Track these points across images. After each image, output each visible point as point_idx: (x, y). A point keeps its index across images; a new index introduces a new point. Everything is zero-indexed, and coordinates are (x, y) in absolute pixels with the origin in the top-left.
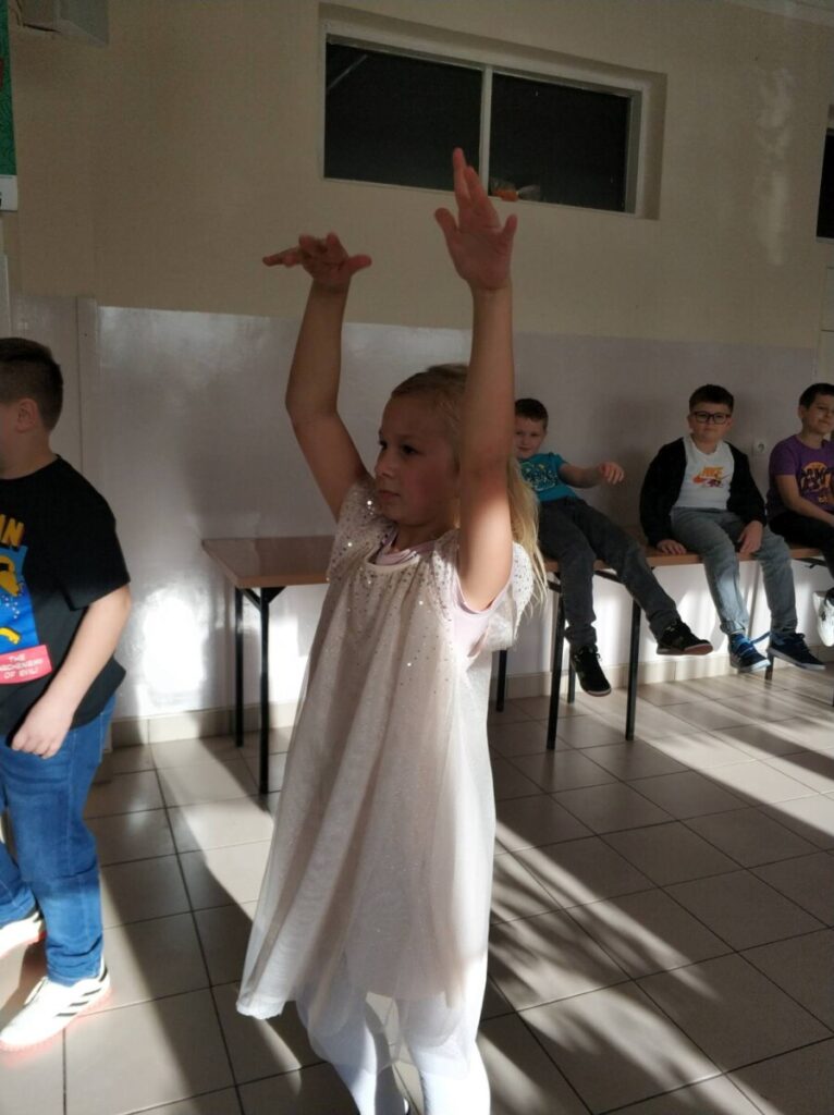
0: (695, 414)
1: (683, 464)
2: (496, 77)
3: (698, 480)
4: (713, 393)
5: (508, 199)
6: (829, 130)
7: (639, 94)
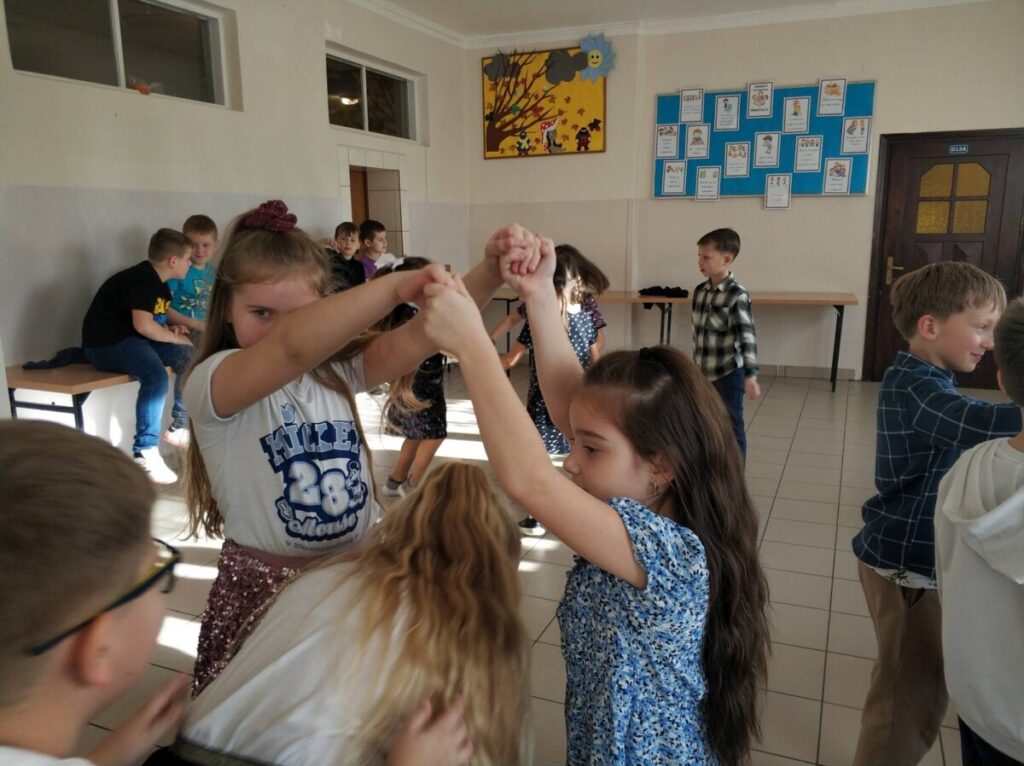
5: (145, 92)
6: (327, 55)
7: (215, 20)
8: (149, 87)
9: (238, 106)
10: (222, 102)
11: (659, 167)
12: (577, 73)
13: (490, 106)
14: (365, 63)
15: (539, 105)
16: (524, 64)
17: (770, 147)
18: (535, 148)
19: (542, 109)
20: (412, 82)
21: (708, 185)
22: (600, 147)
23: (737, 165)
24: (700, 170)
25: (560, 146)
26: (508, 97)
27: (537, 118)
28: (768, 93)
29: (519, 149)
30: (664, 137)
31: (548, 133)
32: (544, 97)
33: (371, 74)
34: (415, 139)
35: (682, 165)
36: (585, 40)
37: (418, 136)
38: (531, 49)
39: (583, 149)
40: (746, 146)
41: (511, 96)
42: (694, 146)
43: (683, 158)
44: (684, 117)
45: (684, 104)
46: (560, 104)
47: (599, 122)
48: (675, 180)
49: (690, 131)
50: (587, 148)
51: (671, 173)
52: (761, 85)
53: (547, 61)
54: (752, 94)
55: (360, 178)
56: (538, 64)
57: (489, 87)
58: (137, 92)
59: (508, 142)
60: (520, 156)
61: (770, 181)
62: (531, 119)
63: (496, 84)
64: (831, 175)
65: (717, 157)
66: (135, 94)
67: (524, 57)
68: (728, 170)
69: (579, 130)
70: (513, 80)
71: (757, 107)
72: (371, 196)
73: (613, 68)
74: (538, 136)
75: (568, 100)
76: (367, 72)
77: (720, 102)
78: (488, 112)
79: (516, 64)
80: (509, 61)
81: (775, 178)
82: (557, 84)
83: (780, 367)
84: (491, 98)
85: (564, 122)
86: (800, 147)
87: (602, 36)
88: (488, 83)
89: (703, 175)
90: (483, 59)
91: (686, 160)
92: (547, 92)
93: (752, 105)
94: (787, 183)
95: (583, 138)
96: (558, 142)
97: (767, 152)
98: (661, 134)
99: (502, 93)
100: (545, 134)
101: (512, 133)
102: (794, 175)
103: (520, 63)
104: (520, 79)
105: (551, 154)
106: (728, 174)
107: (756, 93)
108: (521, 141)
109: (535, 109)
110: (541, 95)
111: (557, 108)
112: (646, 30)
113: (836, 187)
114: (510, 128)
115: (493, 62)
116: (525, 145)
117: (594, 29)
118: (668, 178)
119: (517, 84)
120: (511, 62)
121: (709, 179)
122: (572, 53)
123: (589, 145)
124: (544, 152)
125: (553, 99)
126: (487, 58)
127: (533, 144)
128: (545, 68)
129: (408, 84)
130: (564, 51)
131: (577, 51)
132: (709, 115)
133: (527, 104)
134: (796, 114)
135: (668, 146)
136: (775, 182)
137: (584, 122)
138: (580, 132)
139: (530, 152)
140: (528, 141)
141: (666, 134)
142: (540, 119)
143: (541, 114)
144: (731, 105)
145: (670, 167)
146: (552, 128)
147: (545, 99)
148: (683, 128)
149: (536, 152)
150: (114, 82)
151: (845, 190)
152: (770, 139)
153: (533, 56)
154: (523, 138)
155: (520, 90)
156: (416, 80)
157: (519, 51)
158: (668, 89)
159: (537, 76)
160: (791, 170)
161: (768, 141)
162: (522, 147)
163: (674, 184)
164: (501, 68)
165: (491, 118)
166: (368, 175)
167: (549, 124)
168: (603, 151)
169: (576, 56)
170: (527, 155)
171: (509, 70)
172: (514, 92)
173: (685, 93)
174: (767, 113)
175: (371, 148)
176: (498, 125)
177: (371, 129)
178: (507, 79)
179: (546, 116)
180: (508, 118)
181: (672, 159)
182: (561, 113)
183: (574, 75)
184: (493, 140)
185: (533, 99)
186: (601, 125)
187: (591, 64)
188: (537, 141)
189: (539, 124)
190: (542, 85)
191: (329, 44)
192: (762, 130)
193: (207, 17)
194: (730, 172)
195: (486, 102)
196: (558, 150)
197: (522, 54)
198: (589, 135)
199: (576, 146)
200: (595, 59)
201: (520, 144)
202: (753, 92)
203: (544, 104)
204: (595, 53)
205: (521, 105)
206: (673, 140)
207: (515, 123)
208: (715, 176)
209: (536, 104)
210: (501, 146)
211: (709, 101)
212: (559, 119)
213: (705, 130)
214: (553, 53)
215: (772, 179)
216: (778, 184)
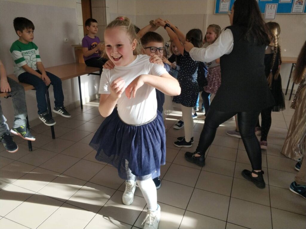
11: (218, 0)
48: (225, 6)
51: (223, 3)
61: (267, 7)
64: (296, 4)
72: (93, 10)
81: (270, 5)
94: (275, 8)
102: (279, 4)
113: (298, 10)
118: (222, 5)
136: (270, 7)
145: (223, 0)
151: (302, 11)
160: (278, 2)
163: (224, 8)
166: (92, 1)
215: (269, 6)
216: (271, 8)
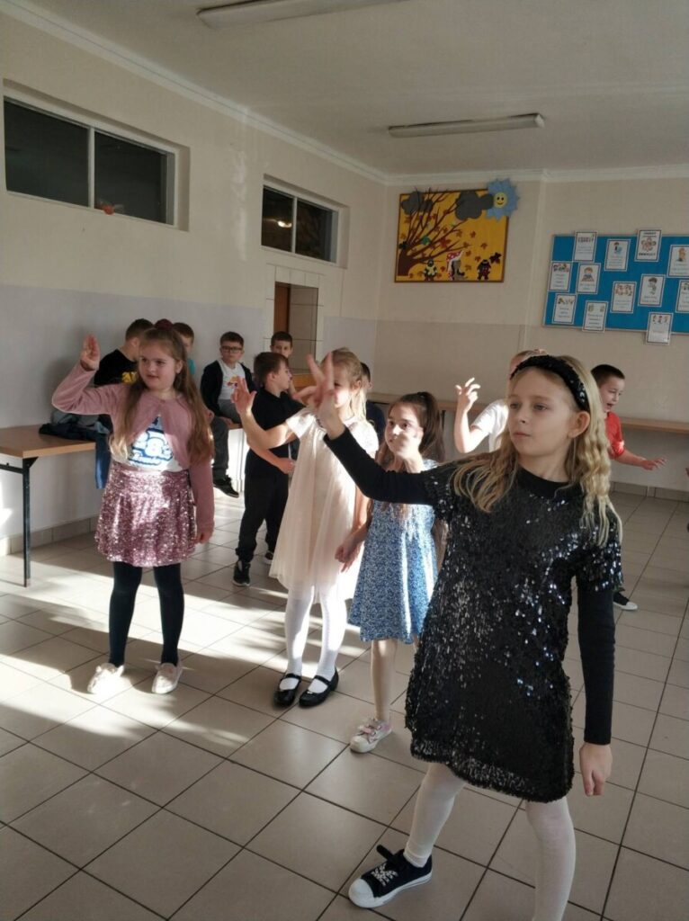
0: (224, 348)
1: (221, 375)
2: (96, 133)
3: (230, 384)
4: (232, 337)
5: (109, 212)
6: (265, 186)
7: (173, 154)
8: (113, 208)
9: (184, 226)
10: (172, 223)
11: (552, 299)
12: (484, 212)
13: (403, 235)
14: (297, 195)
15: (447, 238)
16: (437, 201)
17: (654, 288)
18: (440, 275)
19: (449, 241)
20: (337, 213)
21: (595, 318)
22: (499, 278)
23: (623, 302)
24: (589, 304)
25: (463, 274)
26: (420, 229)
27: (443, 249)
28: (656, 239)
29: (426, 275)
30: (558, 272)
31: (453, 262)
32: (452, 231)
33: (302, 204)
34: (335, 262)
35: (572, 298)
36: (493, 183)
37: (338, 260)
38: (443, 188)
39: (483, 278)
40: (632, 285)
41: (423, 229)
42: (584, 283)
43: (574, 292)
44: (578, 256)
45: (578, 245)
46: (466, 238)
47: (500, 255)
48: (564, 312)
49: (582, 269)
50: (486, 278)
51: (561, 305)
52: (650, 232)
53: (457, 200)
54: (641, 239)
55: (284, 293)
56: (450, 201)
57: (405, 219)
58: (102, 211)
59: (417, 268)
60: (426, 281)
61: (652, 319)
62: (439, 250)
63: (411, 218)
65: (605, 293)
66: (101, 213)
67: (438, 196)
68: (614, 305)
69: (481, 261)
70: (427, 214)
71: (645, 252)
72: (293, 309)
73: (516, 209)
74: (445, 265)
75: (473, 235)
76: (298, 202)
77: (612, 245)
78: (401, 241)
79: (430, 201)
80: (423, 198)
81: (658, 316)
82: (465, 220)
83: (651, 488)
84: (405, 229)
85: (468, 254)
86: (682, 290)
87: (508, 180)
88: (404, 216)
89: (591, 308)
90: (401, 195)
91: (576, 294)
92: (455, 227)
93: (640, 249)
94: (668, 321)
95: (484, 269)
96: (461, 271)
97: (652, 292)
98: (555, 270)
99: (416, 226)
100: (450, 263)
101: (421, 261)
102: (675, 315)
103: (434, 200)
104: (432, 214)
105: (454, 281)
106: (614, 309)
107: (645, 239)
108: (428, 268)
109: (444, 241)
110: (450, 229)
111: (463, 241)
112: (548, 177)
114: (419, 256)
115: (408, 200)
116: (431, 272)
117: (502, 174)
118: (558, 308)
119: (429, 218)
120: (426, 198)
121: (596, 313)
122: (480, 194)
123: (489, 276)
124: (448, 279)
125: (460, 233)
126: (406, 195)
127: (439, 271)
128: (455, 206)
129: (334, 214)
130: (473, 192)
131: (486, 192)
132: (600, 255)
133: (437, 236)
134: (680, 260)
135: (561, 280)
136: (657, 320)
137: (486, 255)
138: (482, 264)
139: (435, 278)
140: (435, 269)
141: (560, 269)
142: (447, 250)
143: (448, 245)
144: (620, 249)
145: (561, 299)
146: (457, 259)
147: (453, 233)
148: (576, 267)
149: (441, 279)
150: (85, 203)
152: (655, 281)
153: (446, 194)
154: (431, 265)
155: (432, 224)
156: (341, 211)
157: (434, 189)
158: (565, 230)
159: (447, 212)
160: (673, 311)
161: (653, 283)
162: (429, 274)
163: (562, 315)
164: (416, 204)
165: (404, 247)
166: (292, 290)
167: (455, 255)
168: (501, 281)
169: (483, 197)
170: (432, 281)
171: (423, 206)
172: (426, 225)
173: (580, 235)
174: (654, 257)
175: (296, 268)
176: (409, 253)
177: (298, 251)
178: (421, 214)
179: (453, 248)
180: (419, 248)
181: (564, 293)
182: (466, 245)
183: (481, 213)
184: (403, 266)
185: (442, 232)
186: (501, 258)
187: (496, 205)
188: (443, 269)
189: (446, 254)
190: (451, 220)
191: (267, 177)
192: (648, 272)
193: (165, 152)
194: (617, 308)
195: (401, 232)
196: (460, 278)
197: (435, 193)
198: (490, 267)
199: (478, 275)
200: (500, 201)
201: (427, 271)
202: (643, 238)
203: (452, 237)
204: (500, 195)
205: (431, 237)
206: (566, 276)
207: (425, 252)
208: (601, 310)
209: (444, 237)
210: (411, 271)
211: (602, 243)
212: (463, 251)
213: (596, 269)
214: (463, 193)
215: (654, 317)
216: (660, 321)
